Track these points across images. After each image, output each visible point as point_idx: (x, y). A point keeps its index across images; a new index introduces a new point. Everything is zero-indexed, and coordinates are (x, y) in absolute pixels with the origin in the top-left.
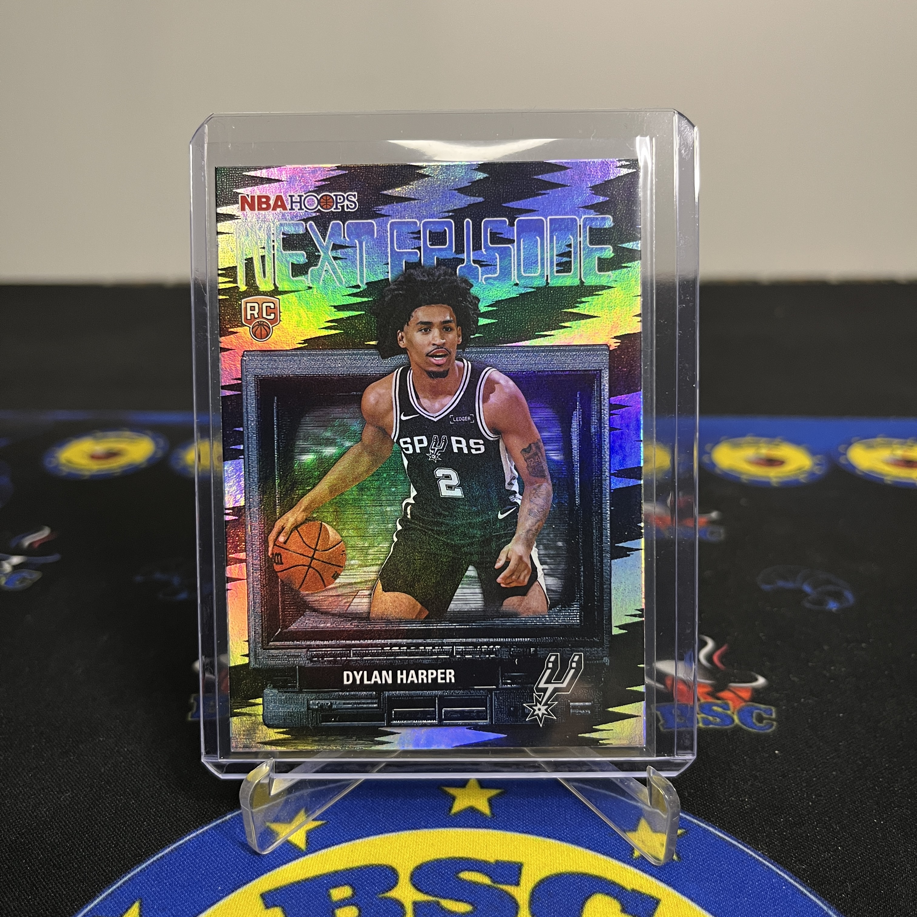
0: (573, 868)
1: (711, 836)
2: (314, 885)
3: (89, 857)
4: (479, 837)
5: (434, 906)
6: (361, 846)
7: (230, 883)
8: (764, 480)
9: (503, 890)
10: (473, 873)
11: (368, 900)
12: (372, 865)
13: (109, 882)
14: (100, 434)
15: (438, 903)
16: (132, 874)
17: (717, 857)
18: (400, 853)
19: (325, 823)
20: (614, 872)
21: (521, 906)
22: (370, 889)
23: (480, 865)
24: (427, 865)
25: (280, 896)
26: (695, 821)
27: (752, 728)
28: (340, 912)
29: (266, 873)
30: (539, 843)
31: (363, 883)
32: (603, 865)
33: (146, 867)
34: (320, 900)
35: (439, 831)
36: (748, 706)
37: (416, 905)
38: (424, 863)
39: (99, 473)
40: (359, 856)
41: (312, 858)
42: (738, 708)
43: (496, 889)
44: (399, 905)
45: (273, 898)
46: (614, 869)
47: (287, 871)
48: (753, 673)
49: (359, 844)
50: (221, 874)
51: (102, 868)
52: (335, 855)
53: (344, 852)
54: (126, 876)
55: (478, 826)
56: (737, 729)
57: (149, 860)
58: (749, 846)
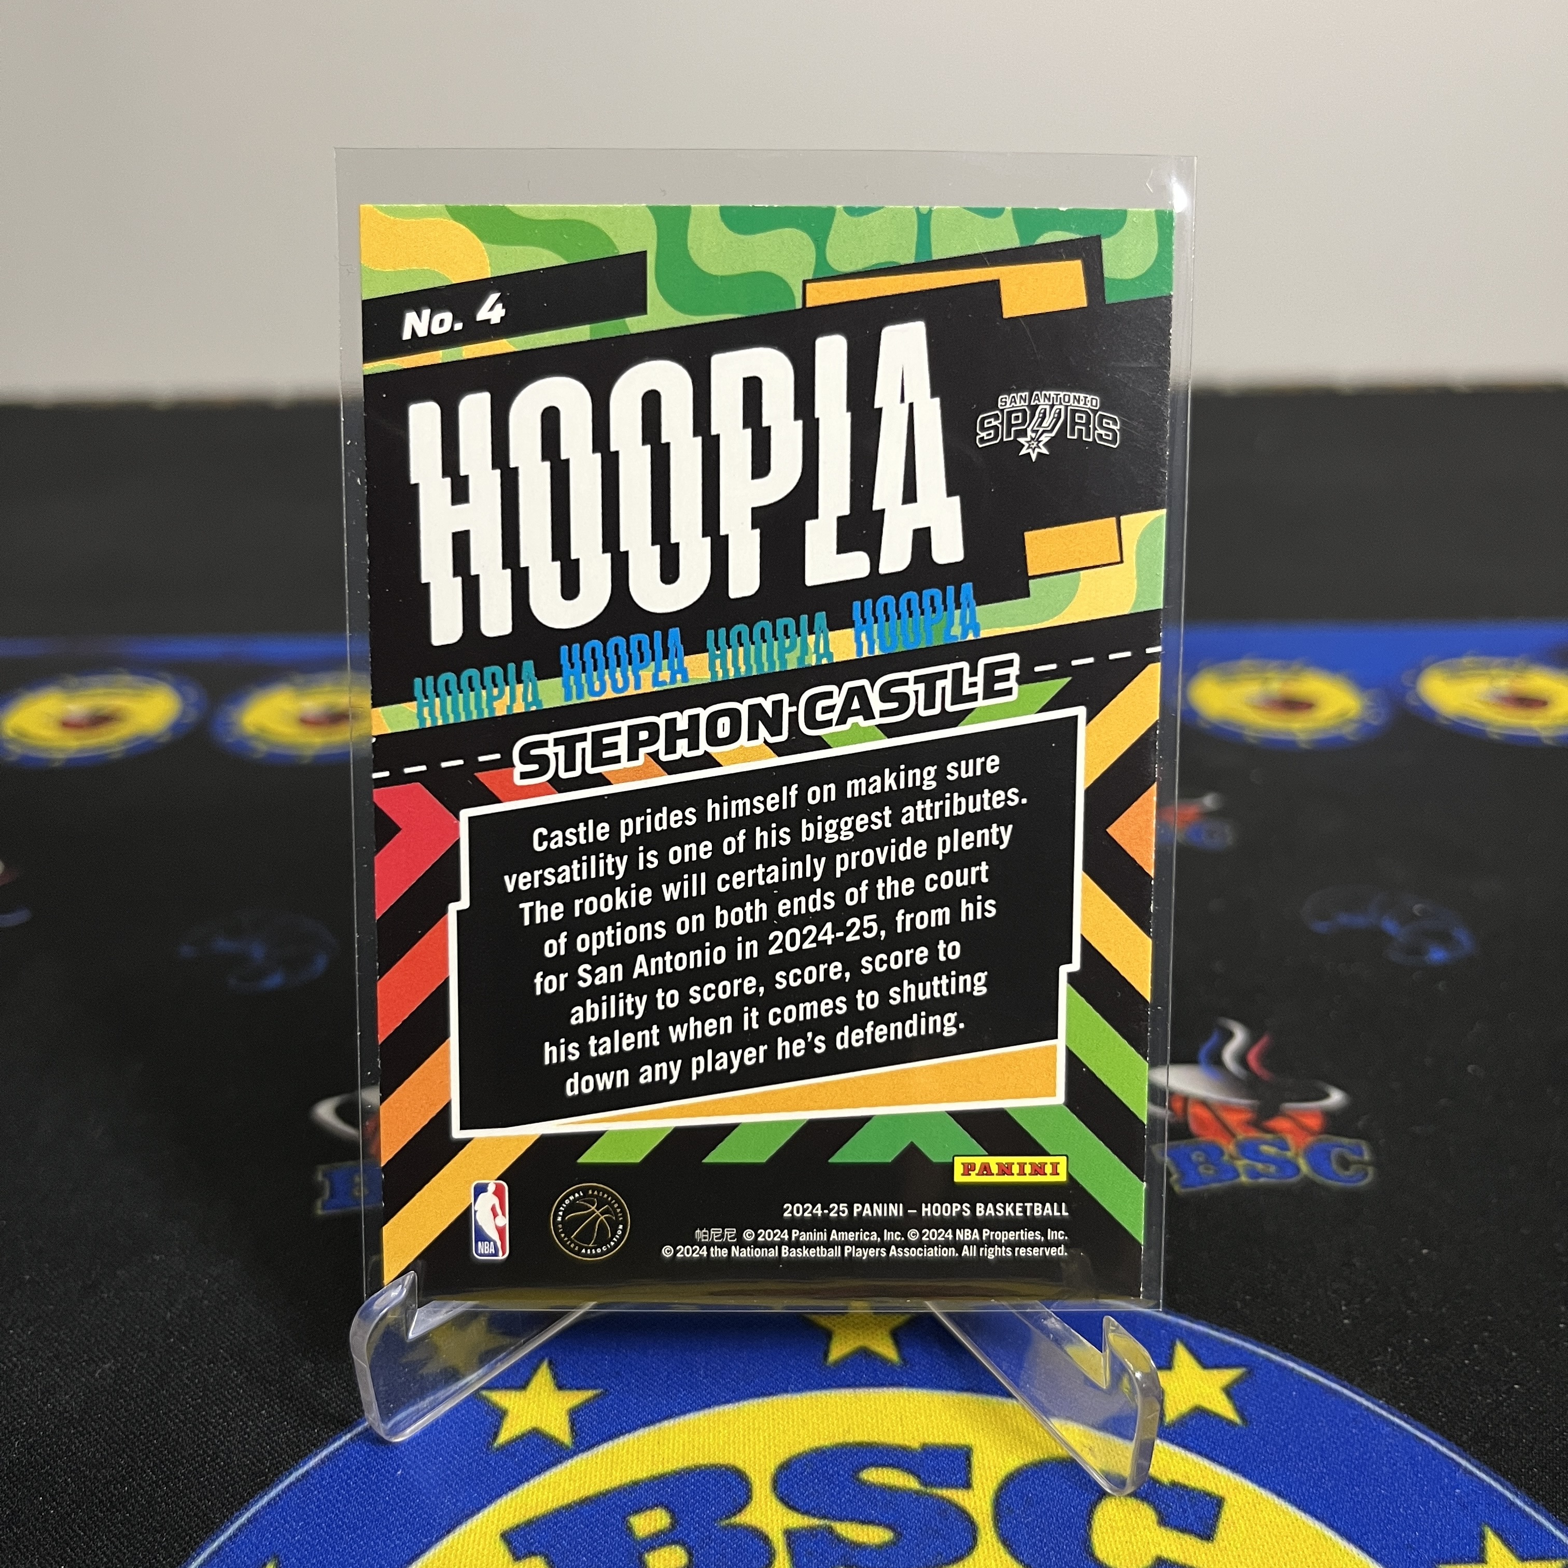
1: (1293, 1378)
9: (943, 1498)
11: (702, 1533)
13: (211, 1529)
15: (831, 1530)
16: (253, 1510)
17: (1309, 1415)
18: (747, 1442)
19: (602, 1393)
21: (981, 1526)
23: (895, 1455)
25: (538, 1534)
26: (1262, 1352)
29: (506, 1493)
33: (279, 1495)
37: (791, 1535)
38: (794, 1457)
40: (673, 1451)
43: (931, 1496)
44: (759, 1538)
45: (526, 1540)
47: (544, 1487)
48: (1320, 1084)
49: (669, 1428)
51: (193, 1503)
52: (628, 1452)
53: (644, 1445)
54: (241, 1515)
56: (1308, 1184)
57: (281, 1482)
58: (1361, 1392)
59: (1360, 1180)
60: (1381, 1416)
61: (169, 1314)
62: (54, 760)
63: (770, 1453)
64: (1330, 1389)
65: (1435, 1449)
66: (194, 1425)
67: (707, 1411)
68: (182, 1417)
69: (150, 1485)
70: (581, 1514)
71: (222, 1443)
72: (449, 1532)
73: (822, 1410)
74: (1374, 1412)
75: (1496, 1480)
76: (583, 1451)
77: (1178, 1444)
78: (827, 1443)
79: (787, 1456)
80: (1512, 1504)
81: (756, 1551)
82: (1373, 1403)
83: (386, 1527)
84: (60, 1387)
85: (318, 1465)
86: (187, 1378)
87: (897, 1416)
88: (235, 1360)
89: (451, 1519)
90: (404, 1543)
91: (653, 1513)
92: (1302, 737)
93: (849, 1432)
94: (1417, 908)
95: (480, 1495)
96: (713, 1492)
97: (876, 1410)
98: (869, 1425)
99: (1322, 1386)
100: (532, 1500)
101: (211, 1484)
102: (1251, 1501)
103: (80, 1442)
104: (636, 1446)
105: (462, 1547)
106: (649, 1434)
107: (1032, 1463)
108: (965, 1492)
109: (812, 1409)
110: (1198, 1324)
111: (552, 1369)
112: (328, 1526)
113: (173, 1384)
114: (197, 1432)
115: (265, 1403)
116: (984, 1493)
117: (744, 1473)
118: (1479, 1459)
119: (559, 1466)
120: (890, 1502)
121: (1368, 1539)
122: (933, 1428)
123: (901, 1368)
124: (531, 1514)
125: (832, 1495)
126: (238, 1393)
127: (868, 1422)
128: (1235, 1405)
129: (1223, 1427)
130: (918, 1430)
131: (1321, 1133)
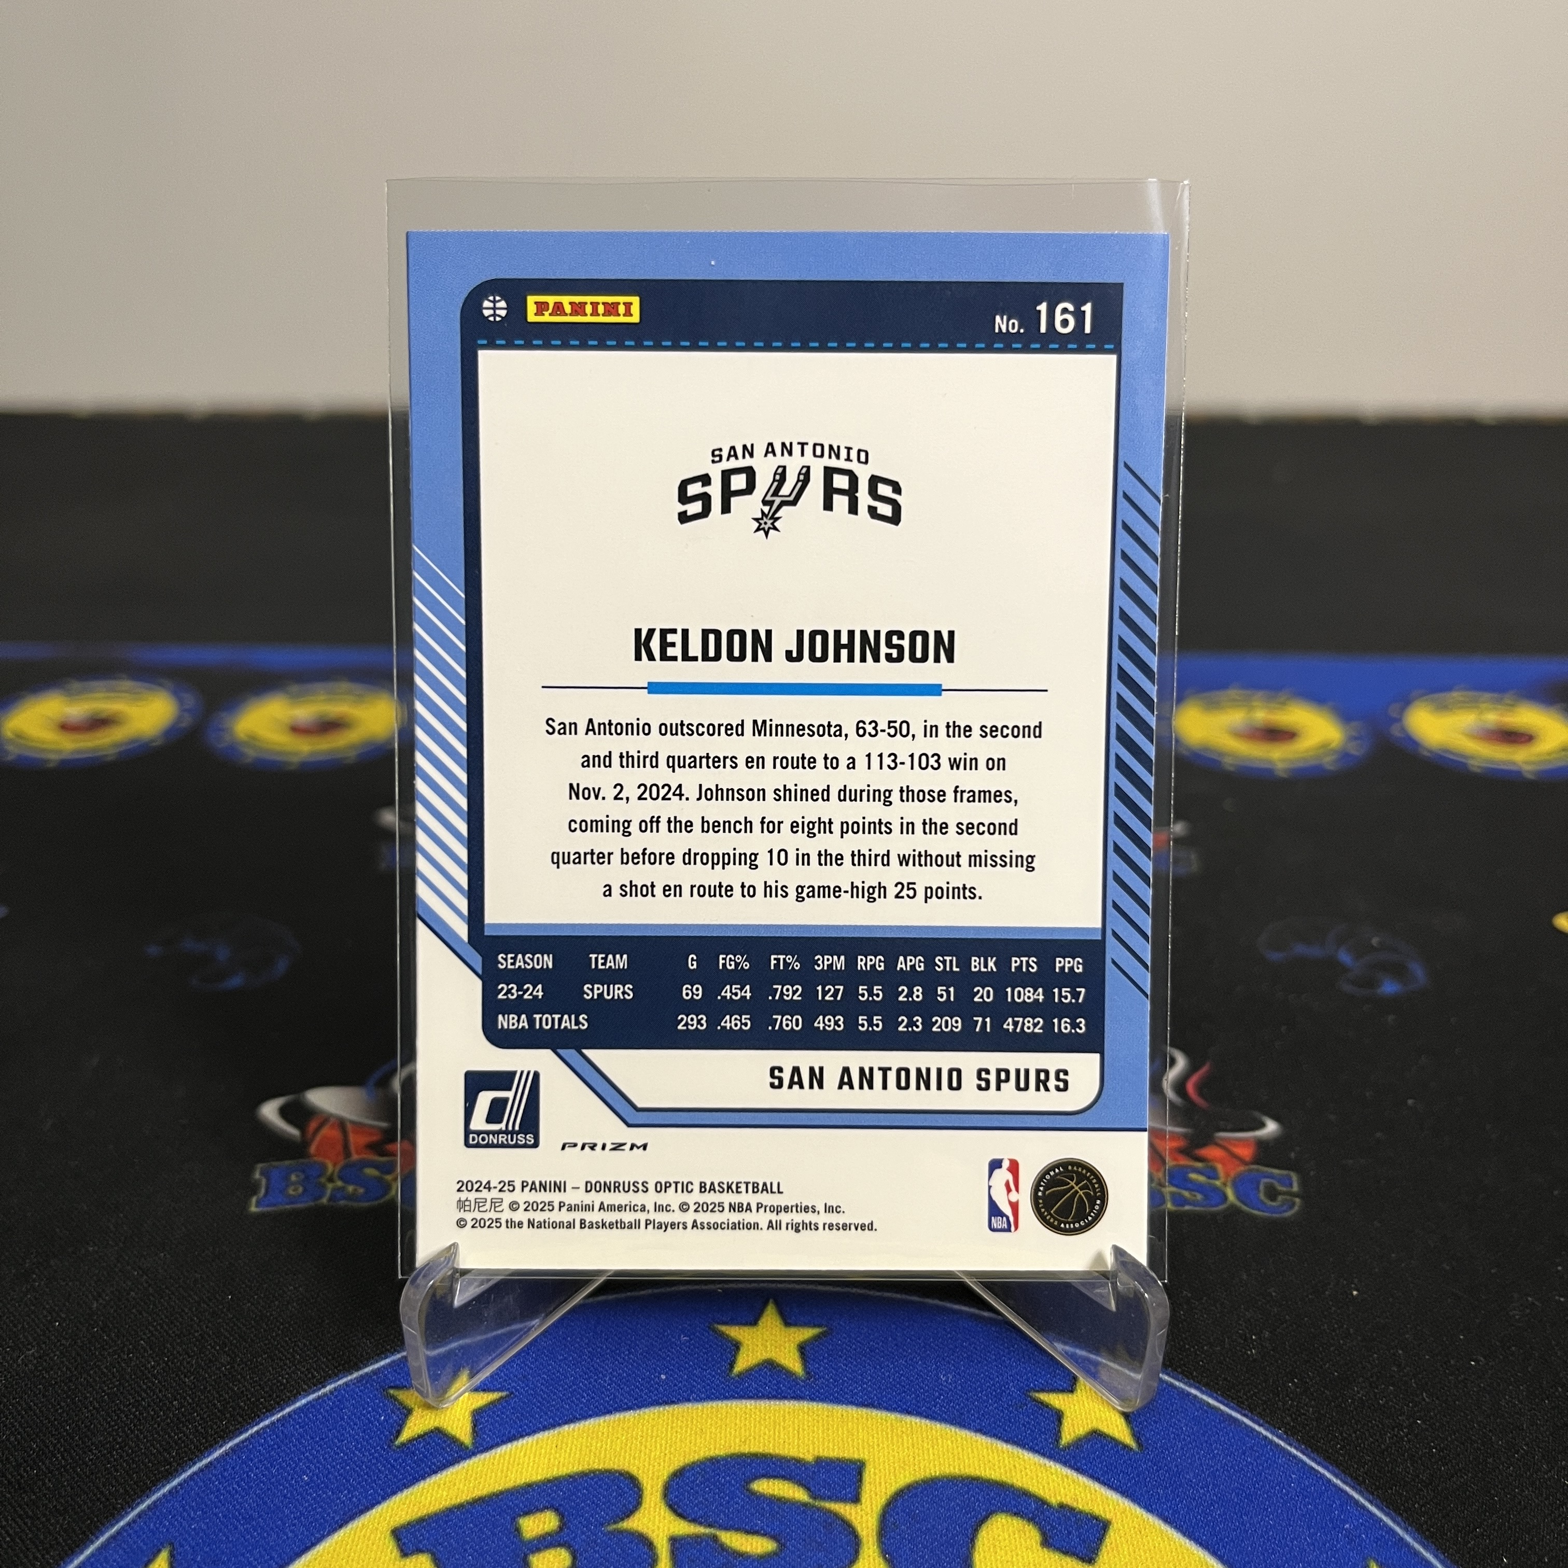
0: (954, 1468)
2: (488, 1512)
3: (74, 1469)
5: (707, 1544)
7: (335, 1512)
8: (1263, 766)
10: (776, 1482)
11: (588, 1537)
12: (593, 1472)
13: (113, 1515)
14: (76, 685)
15: (715, 1539)
16: (154, 1498)
17: (1206, 1442)
18: (643, 1448)
19: (507, 1396)
20: (1026, 1476)
21: (864, 1540)
22: (592, 1516)
25: (428, 1531)
27: (1259, 1210)
28: (538, 1561)
29: (401, 1490)
30: (892, 1426)
31: (578, 1504)
32: (1006, 1462)
33: (180, 1484)
34: (500, 1539)
36: (1251, 1170)
37: (675, 1542)
38: (688, 1465)
39: (77, 756)
41: (485, 1459)
42: (1232, 1174)
44: (644, 1542)
45: (416, 1537)
46: (1026, 1469)
48: (1257, 1114)
50: (319, 1496)
51: (98, 1488)
52: (525, 1456)
53: (541, 1448)
54: (142, 1502)
56: (1234, 1212)
57: (184, 1471)
58: (1261, 1421)
59: (1285, 1211)
60: (1277, 1446)
63: (664, 1461)
64: (1231, 1416)
65: (1329, 1481)
66: (108, 1414)
67: (607, 1417)
68: (97, 1406)
69: (57, 1469)
72: (341, 1527)
73: (721, 1420)
74: (1271, 1442)
75: (1387, 1514)
76: (482, 1452)
79: (681, 1464)
83: (281, 1519)
85: (222, 1456)
86: (106, 1368)
87: (794, 1429)
88: (154, 1352)
90: (296, 1536)
92: (1280, 766)
93: (745, 1441)
94: (1375, 941)
95: (376, 1492)
97: (775, 1422)
98: (766, 1438)
100: (426, 1499)
101: (117, 1471)
102: (1137, 1526)
104: (534, 1449)
105: (353, 1542)
106: (548, 1440)
107: (922, 1480)
108: (853, 1506)
109: (712, 1418)
112: (225, 1516)
113: (92, 1372)
114: (109, 1420)
115: (180, 1394)
116: (872, 1509)
118: (1373, 1494)
120: (777, 1513)
125: (721, 1505)
126: (153, 1384)
127: (765, 1434)
128: (1132, 1429)
130: (814, 1443)
131: (1252, 1163)
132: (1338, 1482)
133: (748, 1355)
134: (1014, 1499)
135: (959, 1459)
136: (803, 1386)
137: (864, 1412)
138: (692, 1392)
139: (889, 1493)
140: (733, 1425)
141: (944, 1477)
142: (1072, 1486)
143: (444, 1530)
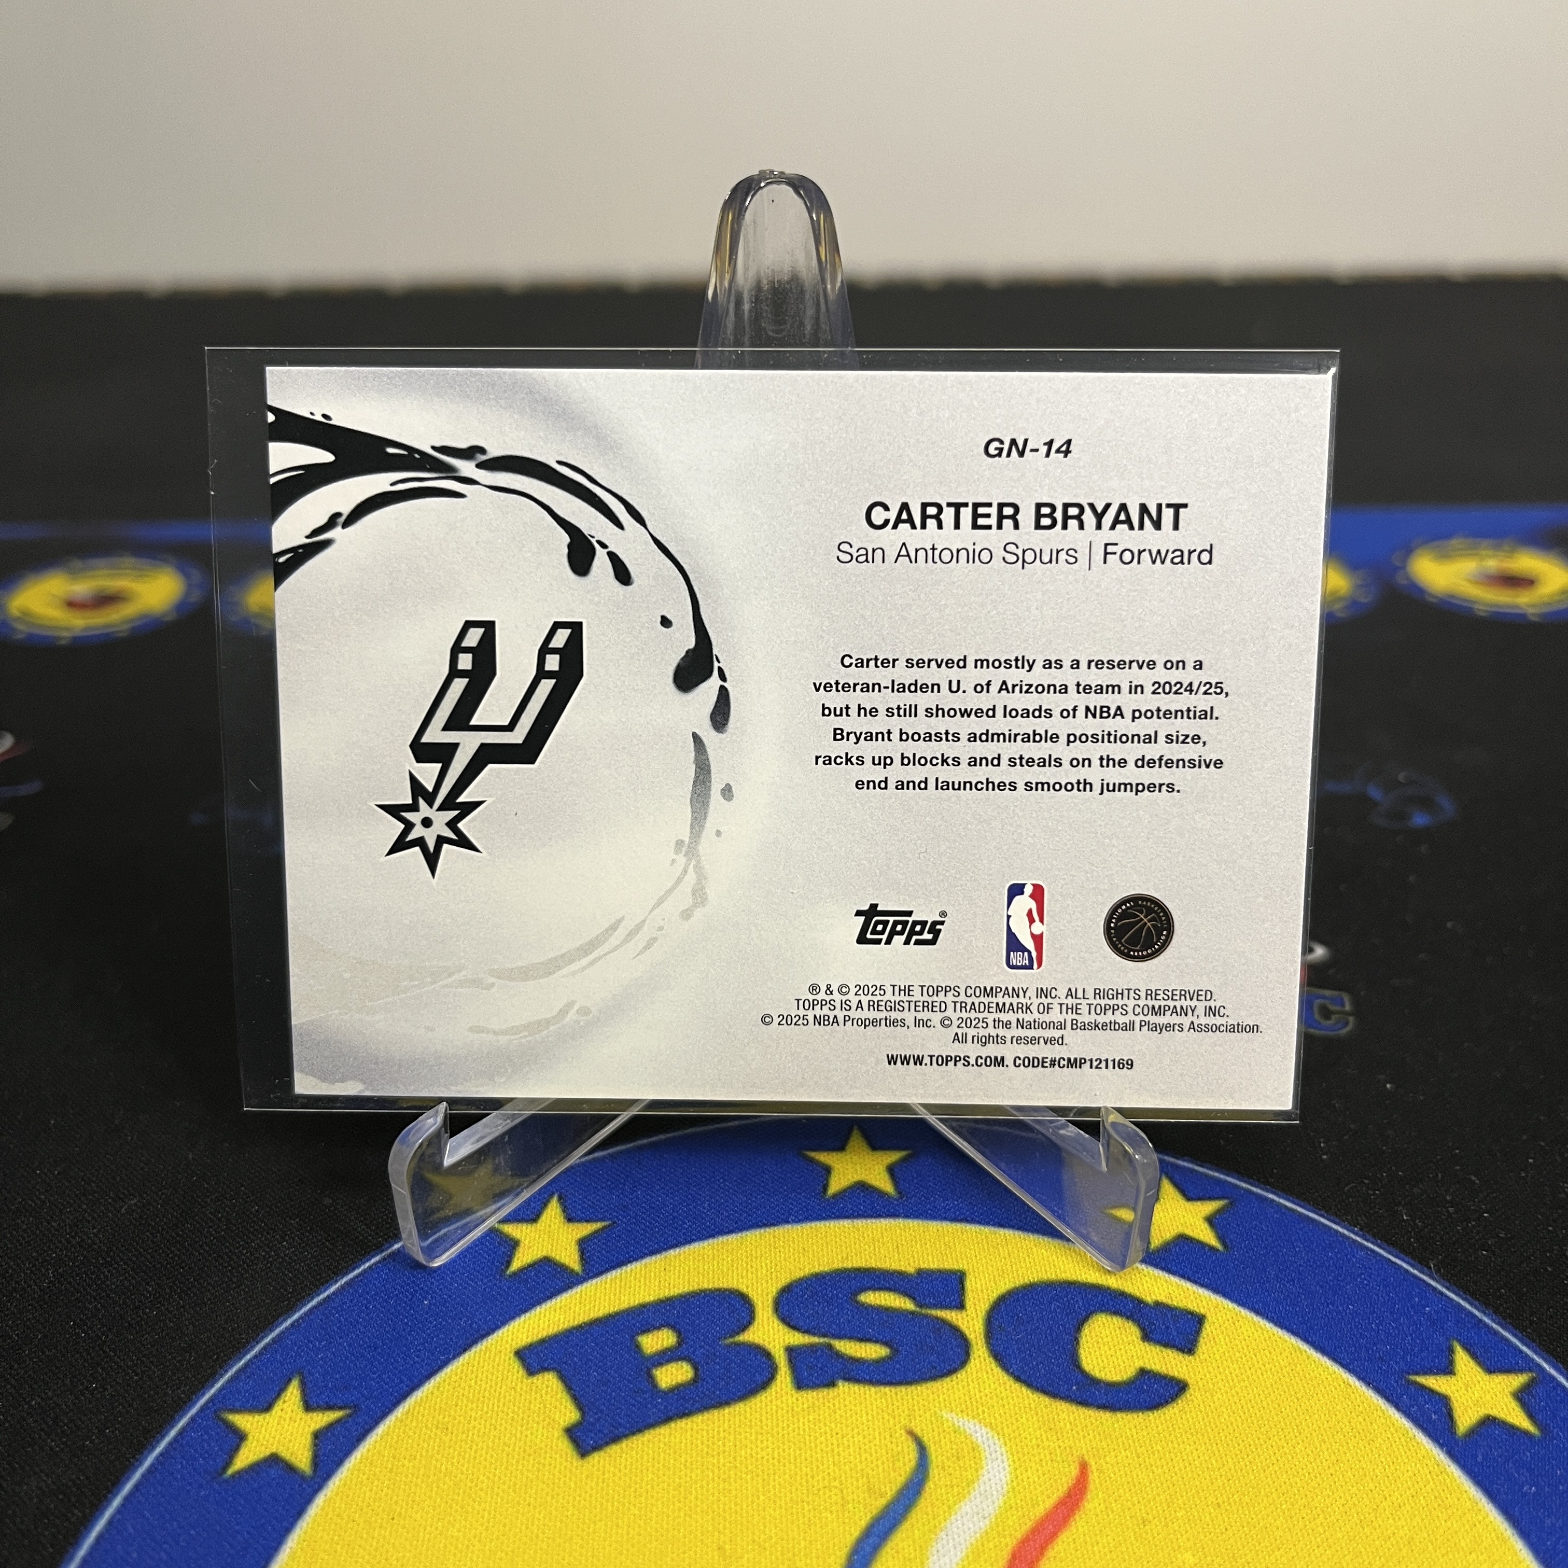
1: (1272, 1207)
2: (607, 1331)
4: (882, 1234)
6: (680, 1260)
9: (937, 1318)
12: (704, 1291)
13: (239, 1350)
15: (830, 1347)
16: (277, 1331)
21: (973, 1343)
23: (892, 1280)
24: (800, 1285)
26: (1244, 1185)
28: (661, 1373)
33: (301, 1318)
34: (622, 1356)
35: (812, 1228)
37: (791, 1351)
38: (795, 1281)
43: (926, 1316)
44: (762, 1354)
47: (555, 1311)
49: (675, 1257)
51: (220, 1325)
55: (877, 1215)
57: (303, 1306)
58: (1338, 1221)
59: (1340, 1029)
61: (190, 1156)
62: (59, 638)
63: (771, 1279)
64: (1308, 1217)
65: (1407, 1271)
66: (219, 1256)
67: (711, 1241)
68: (207, 1248)
70: (592, 1335)
71: (247, 1272)
72: (465, 1350)
74: (1348, 1238)
75: (1464, 1299)
77: (1163, 1269)
78: (826, 1268)
79: (788, 1281)
80: (1481, 1321)
81: (759, 1366)
82: (1348, 1230)
83: (405, 1346)
84: (89, 1222)
89: (467, 1339)
91: (660, 1332)
93: (847, 1258)
96: (718, 1313)
99: (1300, 1214)
100: (544, 1322)
103: (109, 1271)
104: (643, 1272)
106: (656, 1262)
108: (959, 1313)
110: (1184, 1161)
111: (561, 1204)
113: (197, 1218)
114: (221, 1261)
117: (747, 1296)
118: (1450, 1282)
119: (570, 1291)
121: (1341, 1352)
122: (928, 1254)
123: (896, 1200)
124: (543, 1334)
127: (865, 1250)
129: (1205, 1253)
132: (1416, 1272)
133: (840, 1179)
134: (1111, 1300)
135: (1054, 1265)
136: (896, 1205)
137: (958, 1226)
138: (790, 1215)
139: (992, 1300)
140: (833, 1243)
141: (1043, 1283)
142: (1165, 1286)
143: (566, 1349)
